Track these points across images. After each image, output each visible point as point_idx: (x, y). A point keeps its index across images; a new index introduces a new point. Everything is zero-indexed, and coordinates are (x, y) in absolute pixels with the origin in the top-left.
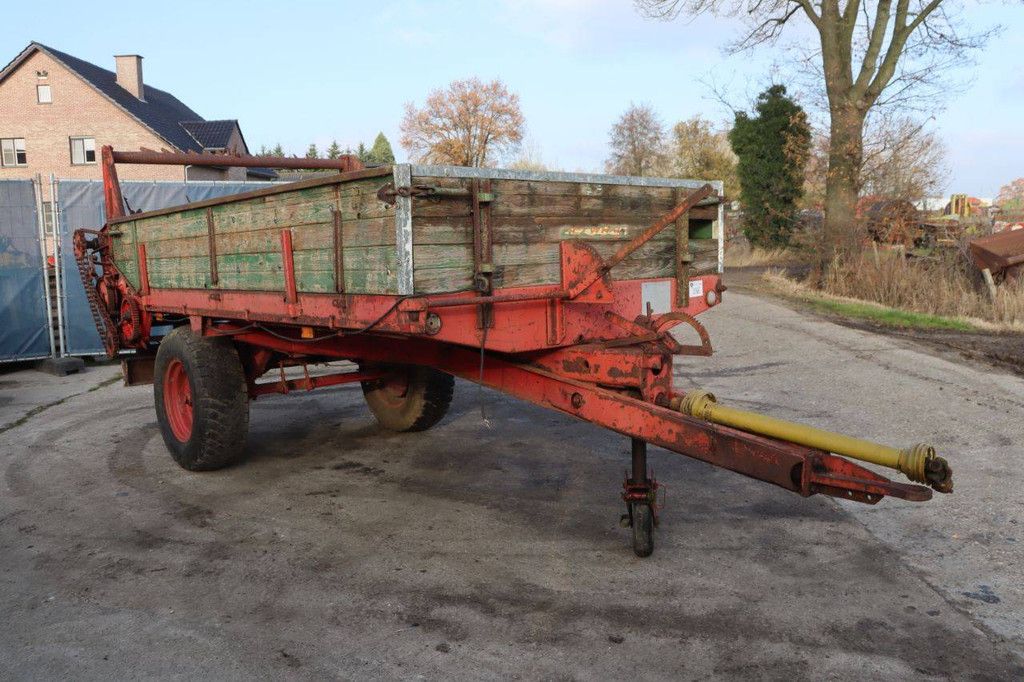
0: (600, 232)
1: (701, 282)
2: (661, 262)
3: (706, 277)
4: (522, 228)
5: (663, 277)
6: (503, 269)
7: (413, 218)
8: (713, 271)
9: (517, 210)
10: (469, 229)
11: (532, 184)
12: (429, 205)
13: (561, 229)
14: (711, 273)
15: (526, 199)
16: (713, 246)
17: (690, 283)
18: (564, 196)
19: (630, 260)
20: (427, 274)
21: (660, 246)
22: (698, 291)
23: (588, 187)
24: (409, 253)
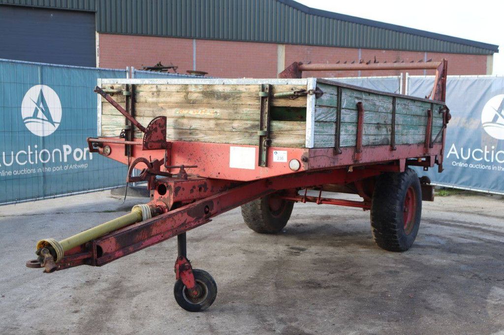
1: (286, 152)
2: (247, 135)
3: (291, 149)
4: (152, 109)
5: (250, 145)
8: (302, 146)
9: (150, 100)
11: (159, 86)
13: (174, 110)
14: (297, 147)
15: (155, 94)
16: (300, 127)
17: (274, 151)
18: (178, 92)
19: (222, 131)
20: (107, 128)
21: (247, 124)
22: (282, 158)
23: (193, 87)
24: (100, 117)
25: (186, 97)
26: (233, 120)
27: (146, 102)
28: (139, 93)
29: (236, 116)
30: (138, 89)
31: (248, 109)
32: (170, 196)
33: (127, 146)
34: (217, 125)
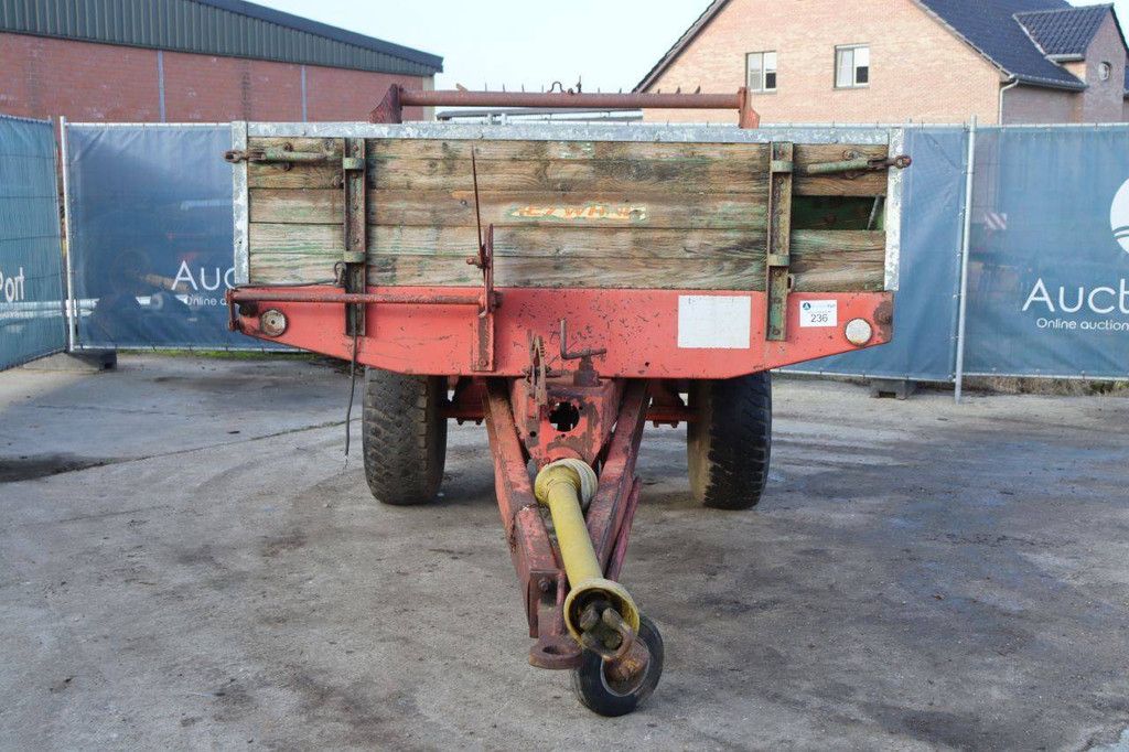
0: (585, 214)
1: (834, 302)
2: (727, 265)
3: (847, 296)
4: (430, 206)
5: (734, 289)
6: (394, 260)
7: (250, 189)
8: (876, 286)
9: (422, 181)
10: (338, 205)
11: (451, 144)
12: (274, 173)
13: (504, 209)
14: (861, 288)
15: (440, 165)
16: (870, 244)
17: (802, 303)
18: (514, 160)
19: (652, 260)
20: (269, 260)
21: (727, 239)
22: (822, 318)
23: (563, 146)
24: (245, 231)
25: (540, 174)
26: (688, 230)
27: (409, 187)
28: (383, 162)
29: (695, 221)
30: (380, 150)
31: (730, 204)
32: (590, 430)
33: (349, 306)
34: (637, 243)
